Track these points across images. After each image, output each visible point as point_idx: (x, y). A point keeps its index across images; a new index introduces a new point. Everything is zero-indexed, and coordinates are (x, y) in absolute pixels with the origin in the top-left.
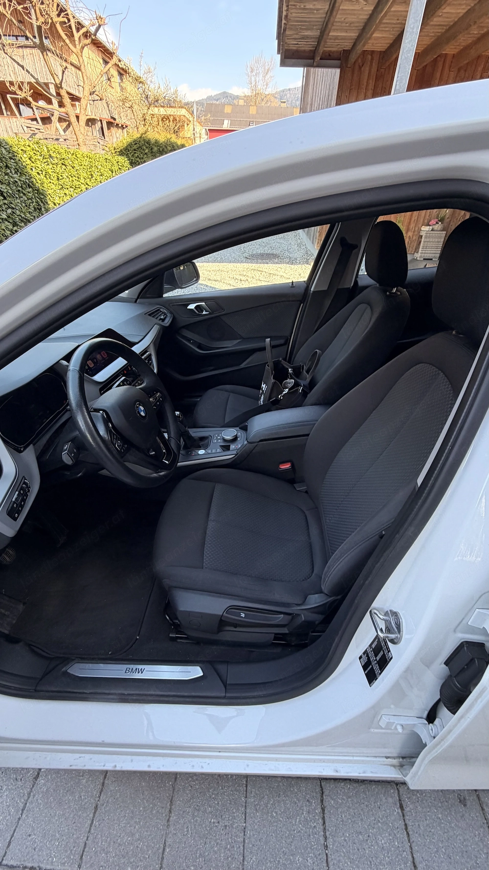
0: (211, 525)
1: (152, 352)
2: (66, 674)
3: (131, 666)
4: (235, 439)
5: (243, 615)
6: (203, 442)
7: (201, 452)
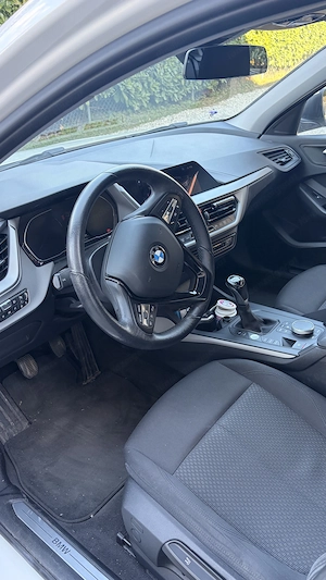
0: (216, 430)
1: (242, 199)
2: (10, 507)
3: (61, 540)
4: (309, 335)
5: (188, 562)
6: (264, 325)
7: (254, 336)
